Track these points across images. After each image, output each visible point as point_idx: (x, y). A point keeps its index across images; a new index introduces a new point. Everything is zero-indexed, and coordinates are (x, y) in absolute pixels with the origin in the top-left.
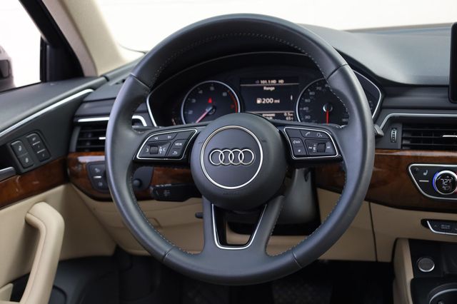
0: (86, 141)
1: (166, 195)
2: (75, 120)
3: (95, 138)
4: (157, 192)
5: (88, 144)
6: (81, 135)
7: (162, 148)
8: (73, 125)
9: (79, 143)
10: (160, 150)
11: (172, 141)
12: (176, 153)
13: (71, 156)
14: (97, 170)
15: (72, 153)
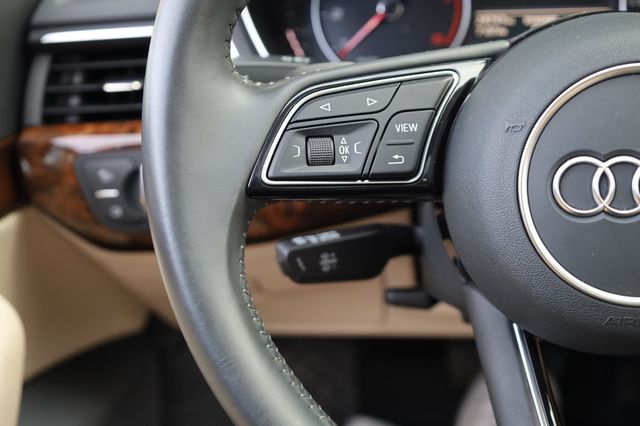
0: (68, 95)
1: (326, 269)
2: (33, 36)
3: (92, 87)
4: (299, 260)
5: (75, 101)
6: (53, 77)
7: (350, 145)
8: (29, 51)
9: (50, 99)
10: (343, 150)
11: (382, 118)
12: (398, 161)
13: (29, 137)
14: (105, 176)
15: (30, 127)
